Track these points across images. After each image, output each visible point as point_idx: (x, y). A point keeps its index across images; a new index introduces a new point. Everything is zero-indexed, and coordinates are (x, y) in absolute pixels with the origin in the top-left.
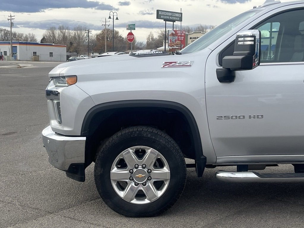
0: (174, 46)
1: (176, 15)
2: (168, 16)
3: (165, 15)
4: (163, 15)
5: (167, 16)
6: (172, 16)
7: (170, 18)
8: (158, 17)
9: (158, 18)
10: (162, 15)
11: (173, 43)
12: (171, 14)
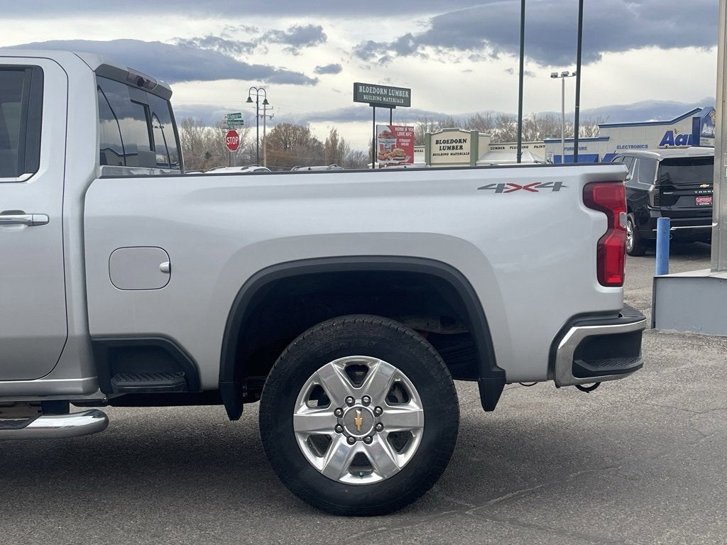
0: (389, 160)
1: (397, 93)
2: (379, 95)
3: (372, 94)
4: (369, 94)
5: (376, 95)
6: (387, 96)
7: (384, 99)
8: (357, 97)
9: (356, 99)
10: (366, 94)
11: (387, 153)
12: (386, 91)
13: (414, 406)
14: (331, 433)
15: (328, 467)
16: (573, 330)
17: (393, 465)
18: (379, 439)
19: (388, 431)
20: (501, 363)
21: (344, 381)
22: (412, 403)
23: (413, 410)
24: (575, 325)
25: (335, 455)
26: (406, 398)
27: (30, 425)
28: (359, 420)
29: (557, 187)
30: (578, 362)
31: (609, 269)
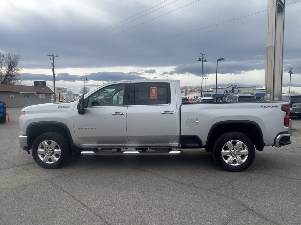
13: (246, 150)
14: (229, 155)
15: (228, 162)
16: (280, 135)
17: (242, 162)
18: (239, 157)
19: (241, 155)
20: (264, 142)
21: (232, 145)
22: (245, 150)
23: (246, 151)
24: (280, 134)
25: (230, 159)
26: (244, 149)
27: (170, 152)
28: (235, 153)
29: (277, 107)
30: (281, 142)
31: (286, 123)
